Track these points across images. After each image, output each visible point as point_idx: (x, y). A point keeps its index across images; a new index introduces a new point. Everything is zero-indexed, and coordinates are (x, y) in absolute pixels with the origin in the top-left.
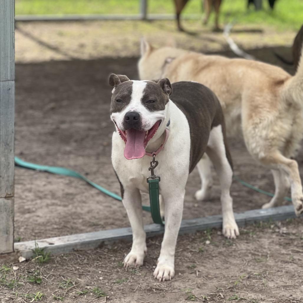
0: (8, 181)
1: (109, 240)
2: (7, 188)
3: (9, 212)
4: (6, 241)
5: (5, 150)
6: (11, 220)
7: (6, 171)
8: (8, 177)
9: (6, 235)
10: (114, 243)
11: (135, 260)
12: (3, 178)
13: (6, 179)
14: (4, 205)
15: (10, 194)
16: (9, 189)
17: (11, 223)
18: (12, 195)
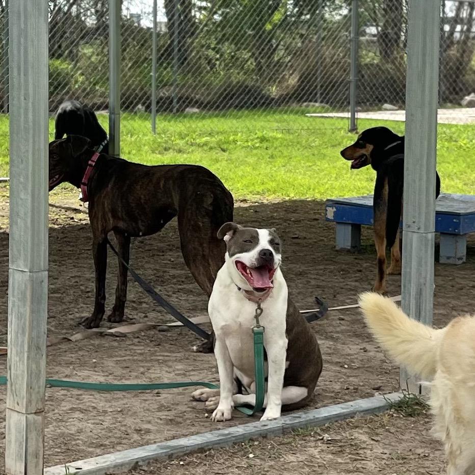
0: (38, 392)
1: (143, 459)
2: (37, 403)
3: (39, 431)
4: (36, 467)
5: (36, 355)
6: (41, 440)
7: (37, 381)
8: (39, 387)
9: (36, 460)
10: (149, 463)
11: (223, 414)
12: (34, 390)
13: (37, 390)
14: (34, 423)
15: (41, 409)
16: (40, 403)
17: (41, 445)
18: (43, 410)
